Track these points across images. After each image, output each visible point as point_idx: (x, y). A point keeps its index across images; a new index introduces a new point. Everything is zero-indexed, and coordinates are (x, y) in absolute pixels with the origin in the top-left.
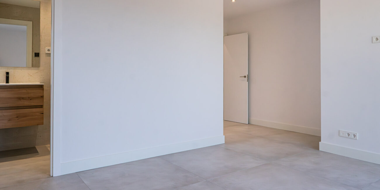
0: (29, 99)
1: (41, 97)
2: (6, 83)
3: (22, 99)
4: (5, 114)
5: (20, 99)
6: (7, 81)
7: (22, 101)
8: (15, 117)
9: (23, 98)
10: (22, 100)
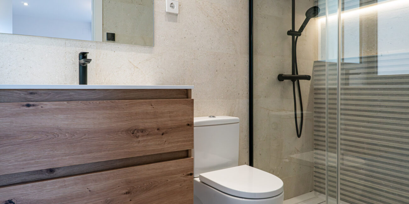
0: (157, 134)
1: (188, 125)
2: (80, 84)
3: (140, 134)
4: (93, 186)
5: (134, 132)
6: (83, 79)
7: (140, 139)
8: (124, 191)
9: (142, 131)
10: (143, 136)
